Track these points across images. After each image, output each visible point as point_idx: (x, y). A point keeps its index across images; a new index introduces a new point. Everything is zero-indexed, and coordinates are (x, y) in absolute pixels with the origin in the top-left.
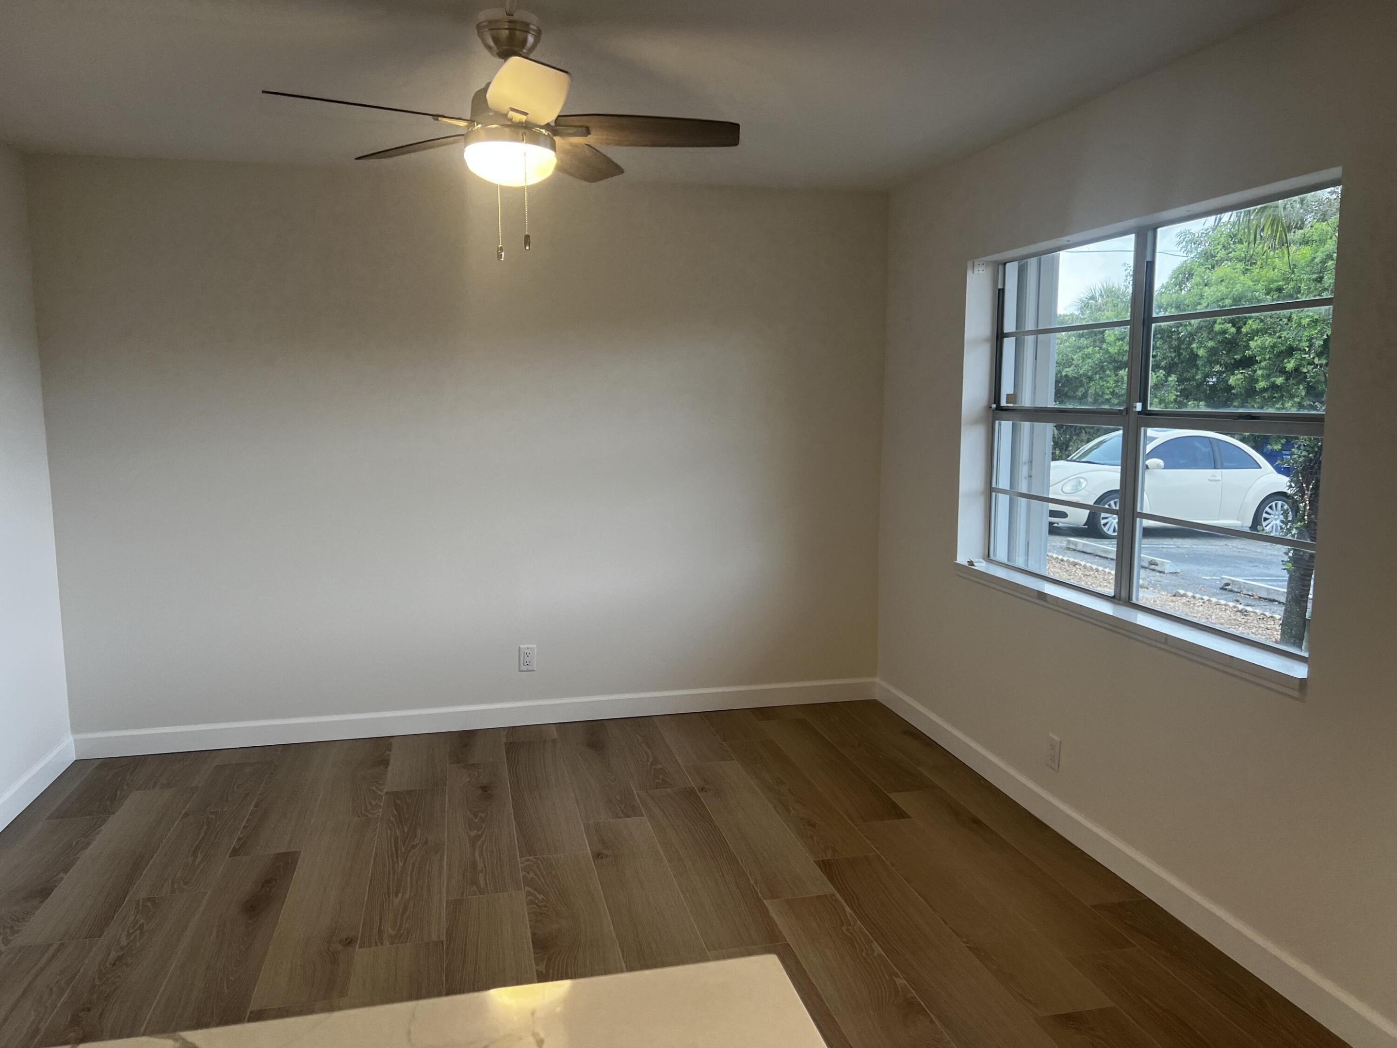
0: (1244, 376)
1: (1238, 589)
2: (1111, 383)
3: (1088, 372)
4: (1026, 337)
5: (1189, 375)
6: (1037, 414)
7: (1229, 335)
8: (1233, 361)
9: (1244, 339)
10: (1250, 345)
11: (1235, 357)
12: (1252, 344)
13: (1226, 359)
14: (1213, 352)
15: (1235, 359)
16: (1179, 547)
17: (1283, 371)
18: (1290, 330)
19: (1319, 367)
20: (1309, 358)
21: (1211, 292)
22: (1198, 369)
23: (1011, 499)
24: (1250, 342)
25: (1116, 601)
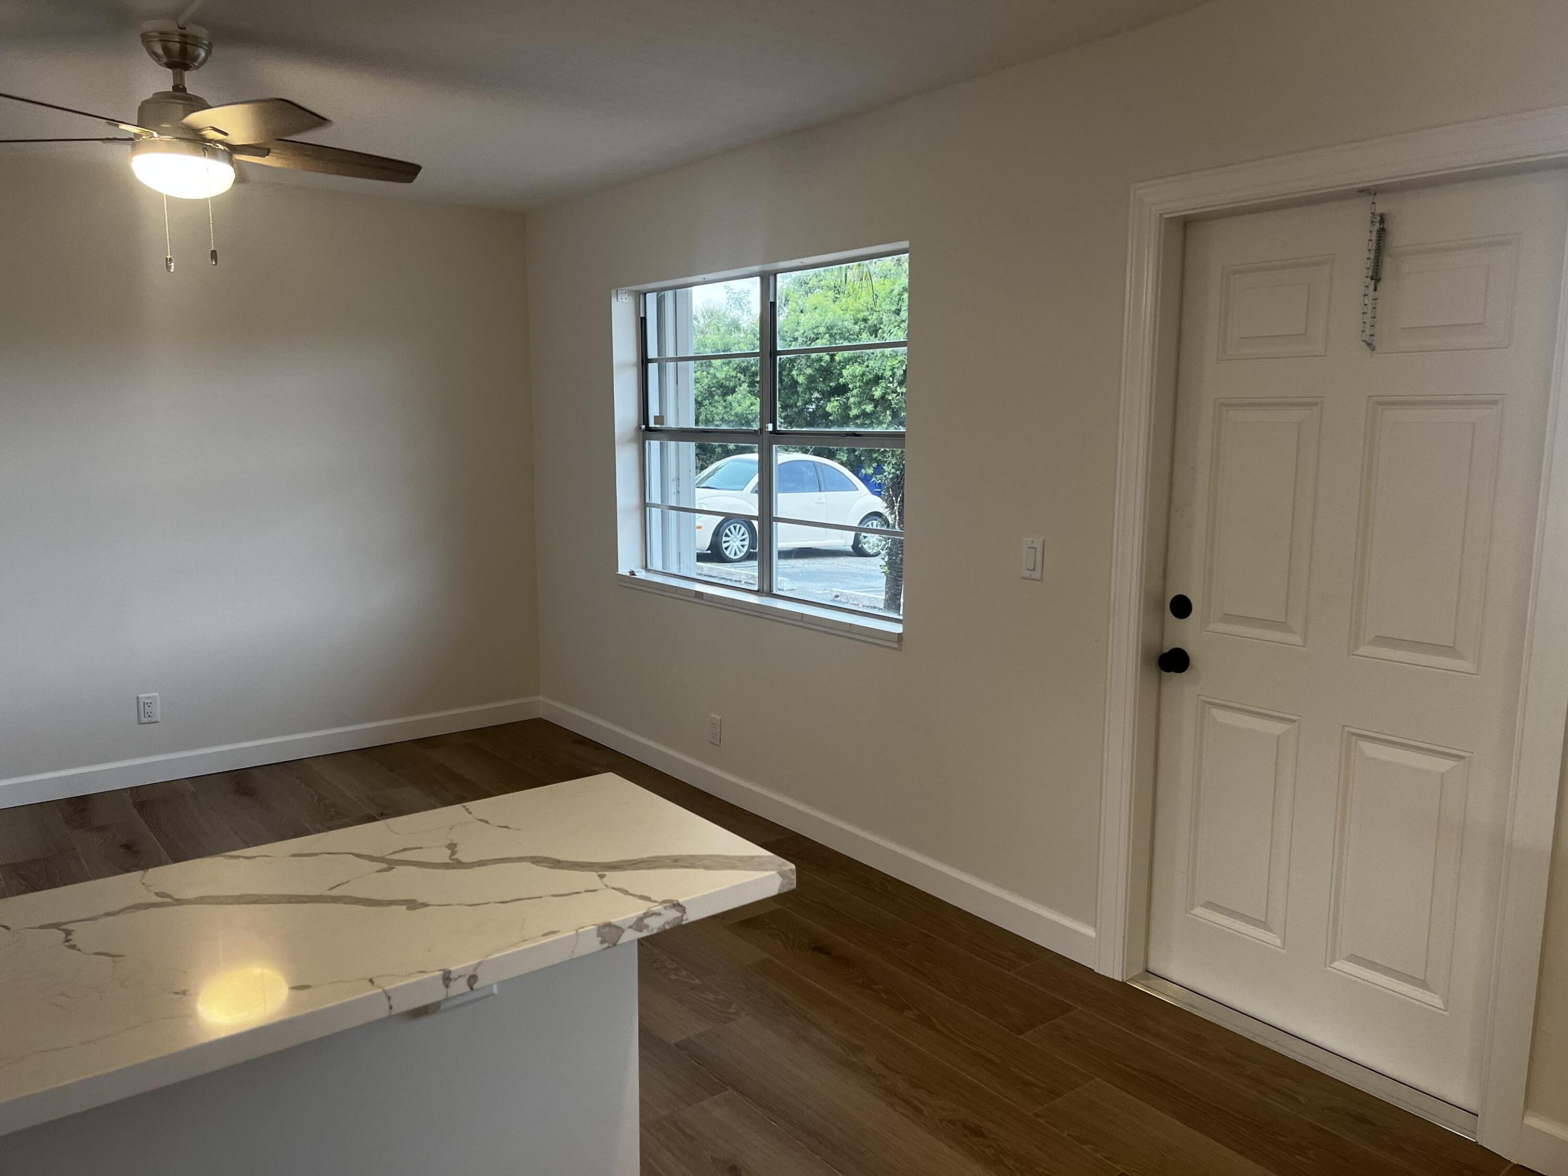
0: (840, 403)
1: (845, 599)
2: (721, 409)
3: (698, 397)
4: (667, 363)
5: (792, 401)
6: (681, 434)
7: (825, 362)
8: (829, 389)
9: (838, 367)
10: (843, 373)
11: (831, 384)
12: (845, 372)
13: (823, 386)
14: (811, 379)
15: (831, 387)
16: (793, 567)
17: (872, 399)
18: (875, 359)
19: (900, 395)
20: (892, 387)
21: (807, 319)
22: (799, 396)
23: (662, 511)
24: (843, 370)
25: (760, 594)
